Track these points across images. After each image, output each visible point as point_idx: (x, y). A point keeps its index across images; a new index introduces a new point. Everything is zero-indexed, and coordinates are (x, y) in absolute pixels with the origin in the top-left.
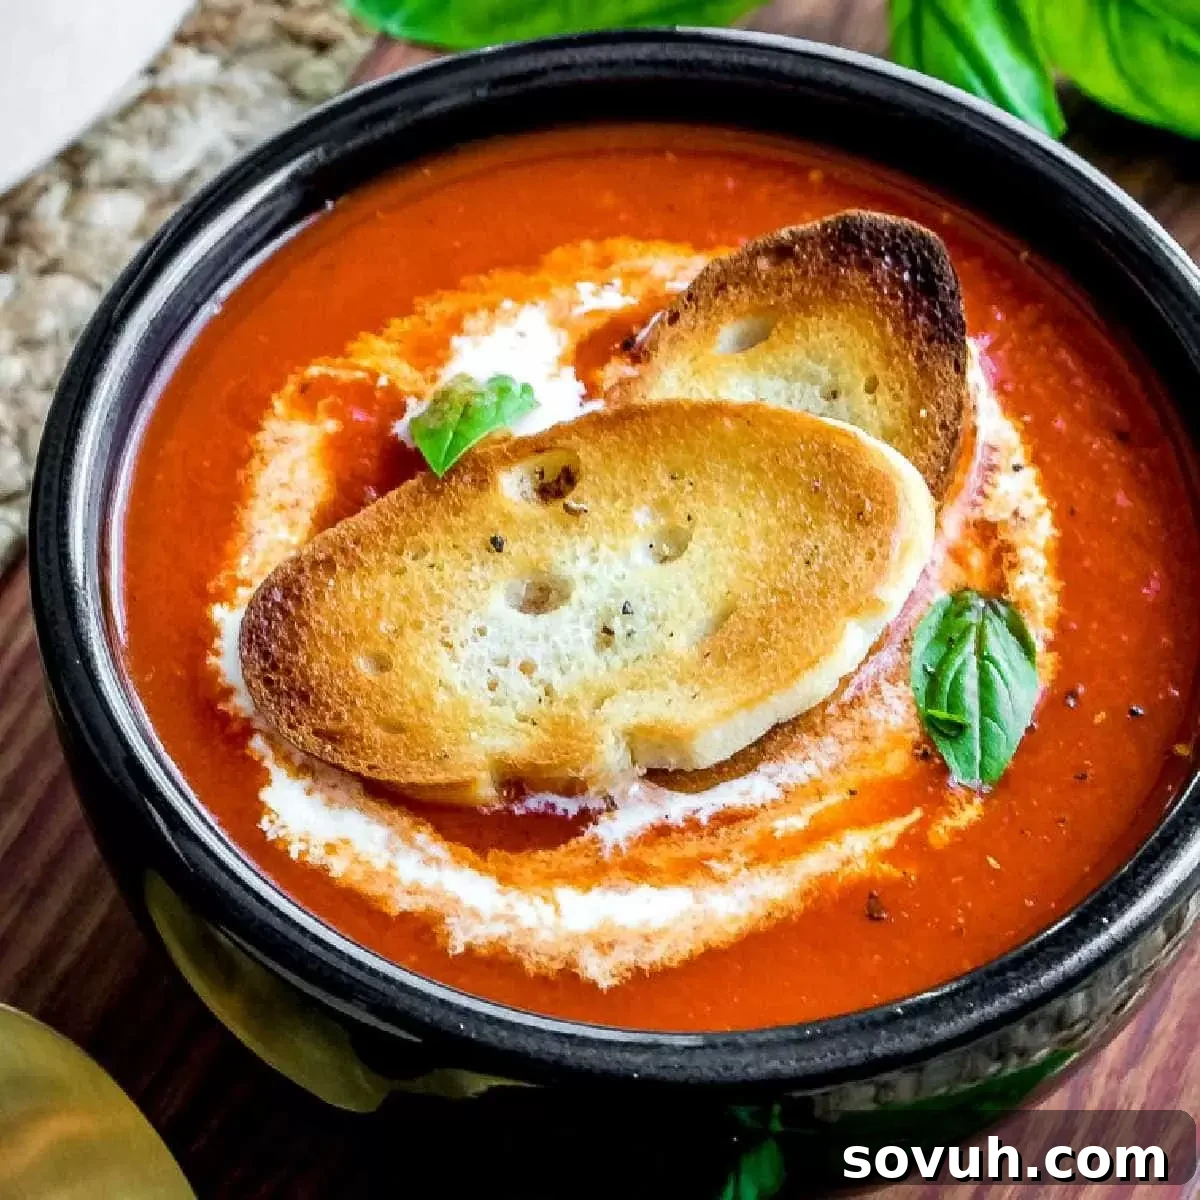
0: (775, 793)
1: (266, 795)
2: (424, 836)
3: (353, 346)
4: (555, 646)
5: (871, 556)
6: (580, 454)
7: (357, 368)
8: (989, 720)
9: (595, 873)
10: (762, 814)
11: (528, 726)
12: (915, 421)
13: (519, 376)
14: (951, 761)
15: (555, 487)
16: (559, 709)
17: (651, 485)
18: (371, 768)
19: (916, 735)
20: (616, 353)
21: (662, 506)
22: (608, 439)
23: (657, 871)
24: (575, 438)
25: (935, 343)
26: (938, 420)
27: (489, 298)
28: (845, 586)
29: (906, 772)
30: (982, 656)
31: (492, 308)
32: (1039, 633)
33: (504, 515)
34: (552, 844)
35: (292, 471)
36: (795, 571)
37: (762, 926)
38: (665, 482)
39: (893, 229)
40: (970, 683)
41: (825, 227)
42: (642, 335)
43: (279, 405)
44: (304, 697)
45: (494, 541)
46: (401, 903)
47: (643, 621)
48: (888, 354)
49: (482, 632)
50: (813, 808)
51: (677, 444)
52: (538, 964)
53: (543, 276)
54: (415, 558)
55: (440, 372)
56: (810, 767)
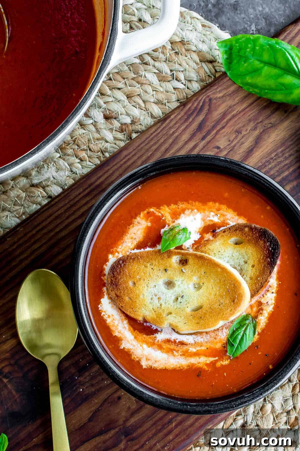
0: (193, 342)
1: (102, 300)
2: (126, 322)
3: (162, 207)
4: (166, 297)
5: (231, 310)
6: (190, 260)
7: (160, 212)
8: (239, 346)
9: (152, 344)
10: (189, 345)
11: (153, 312)
12: (257, 279)
13: (189, 229)
14: (228, 350)
15: (184, 262)
16: (161, 311)
17: (200, 272)
19: (225, 342)
20: (210, 232)
21: (200, 278)
22: (196, 260)
23: (164, 349)
24: (190, 256)
25: (269, 265)
26: (261, 281)
27: (193, 207)
29: (219, 349)
30: (245, 332)
31: (192, 210)
32: (259, 330)
33: (170, 265)
34: (147, 334)
35: (138, 231)
36: (216, 306)
37: (178, 369)
38: (203, 273)
39: (274, 237)
40: (240, 337)
41: (261, 229)
42: (218, 231)
43: (142, 215)
44: (117, 285)
45: (166, 269)
46: (116, 334)
47: (184, 301)
48: (259, 262)
49: (155, 286)
50: (198, 348)
51: (208, 268)
52: (134, 358)
53: (206, 207)
54: (150, 265)
55: (176, 221)
56: (202, 340)
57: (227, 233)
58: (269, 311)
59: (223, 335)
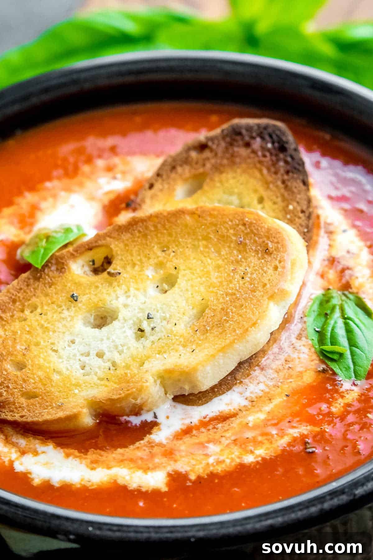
0: (245, 402)
4: (113, 341)
5: (276, 268)
6: (112, 246)
8: (354, 348)
10: (240, 414)
11: (105, 382)
12: (287, 211)
14: (337, 371)
15: (103, 267)
16: (120, 372)
17: (152, 256)
18: (22, 417)
19: (316, 361)
20: (123, 209)
21: (160, 265)
22: (126, 236)
24: (108, 239)
25: (291, 174)
26: (299, 209)
27: (52, 192)
28: (265, 285)
29: (314, 381)
30: (345, 319)
31: (55, 196)
33: (75, 283)
36: (237, 283)
38: (159, 253)
40: (341, 332)
41: (223, 131)
45: (72, 296)
47: (159, 322)
48: (267, 184)
49: (73, 342)
50: (268, 407)
51: (162, 233)
54: (32, 312)
55: (33, 228)
56: (262, 386)
57: (158, 186)
58: (364, 263)
59: (303, 353)
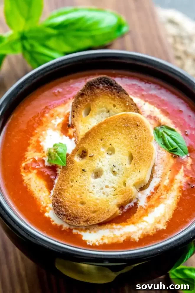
0: (159, 179)
1: (84, 238)
2: (114, 226)
3: (25, 156)
4: (108, 180)
5: (145, 130)
6: (85, 146)
7: (29, 159)
8: (179, 145)
9: (146, 212)
10: (161, 184)
11: (117, 196)
12: (127, 107)
13: (57, 142)
14: (179, 155)
15: (83, 154)
16: (119, 189)
17: (99, 144)
18: (99, 221)
19: (170, 155)
20: (68, 128)
21: (104, 146)
22: (87, 141)
23: (155, 204)
24: (82, 144)
25: (119, 93)
26: (130, 104)
27: (40, 133)
28: (146, 138)
29: (175, 162)
30: (169, 136)
31: (42, 135)
32: (172, 126)
33: (80, 165)
34: (135, 212)
35: (36, 183)
36: (135, 141)
37: (179, 201)
38: (101, 142)
39: (98, 79)
40: (171, 141)
41: (86, 86)
42: (70, 123)
43: (23, 174)
44: (77, 218)
45: (83, 170)
46: (122, 240)
47: (119, 166)
48: (113, 99)
49: (94, 186)
50: (167, 177)
51: (98, 134)
52: (152, 233)
53: (45, 124)
54: (72, 182)
55: (44, 150)
56: (160, 171)
57: (75, 115)
58: (159, 113)
59: (164, 154)
